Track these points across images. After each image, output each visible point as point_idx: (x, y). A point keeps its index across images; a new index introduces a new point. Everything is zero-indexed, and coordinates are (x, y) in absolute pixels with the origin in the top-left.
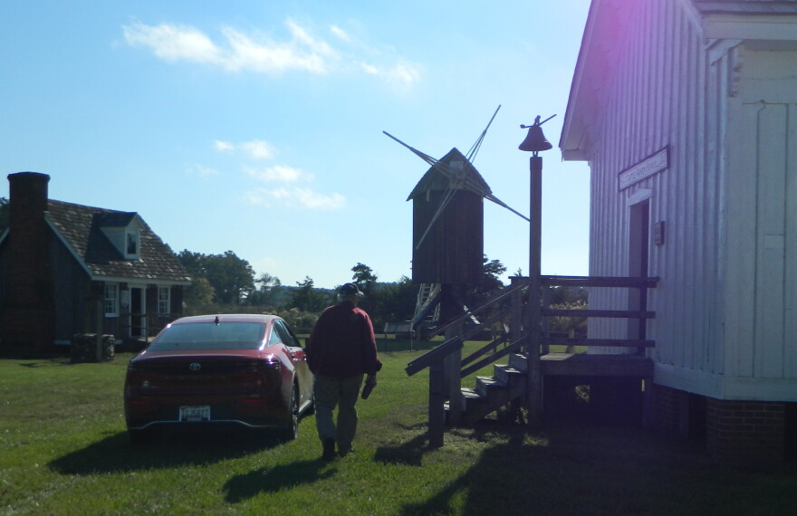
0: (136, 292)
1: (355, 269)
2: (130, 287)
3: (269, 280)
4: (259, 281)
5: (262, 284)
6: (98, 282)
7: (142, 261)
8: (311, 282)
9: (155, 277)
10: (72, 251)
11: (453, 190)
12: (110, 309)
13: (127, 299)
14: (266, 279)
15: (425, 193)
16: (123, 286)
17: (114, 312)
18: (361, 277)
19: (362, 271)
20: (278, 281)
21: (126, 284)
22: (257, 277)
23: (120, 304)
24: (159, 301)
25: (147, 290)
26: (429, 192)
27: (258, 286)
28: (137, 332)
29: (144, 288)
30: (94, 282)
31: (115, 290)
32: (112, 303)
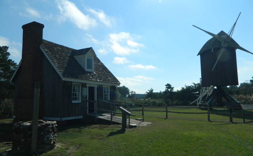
0: (91, 89)
1: (166, 85)
2: (88, 86)
3: (133, 92)
4: (130, 92)
5: (131, 93)
6: (68, 82)
7: (95, 73)
8: (153, 90)
9: (101, 81)
10: (52, 64)
11: (225, 47)
12: (76, 98)
13: (86, 92)
14: (132, 92)
15: (211, 49)
16: (84, 85)
17: (79, 100)
18: (168, 88)
19: (169, 86)
20: (135, 92)
21: (85, 84)
22: (130, 91)
23: (82, 95)
24: (104, 94)
25: (97, 88)
26: (213, 48)
27: (130, 94)
28: (91, 111)
29: (96, 86)
30: (65, 82)
31: (79, 87)
32: (77, 94)
